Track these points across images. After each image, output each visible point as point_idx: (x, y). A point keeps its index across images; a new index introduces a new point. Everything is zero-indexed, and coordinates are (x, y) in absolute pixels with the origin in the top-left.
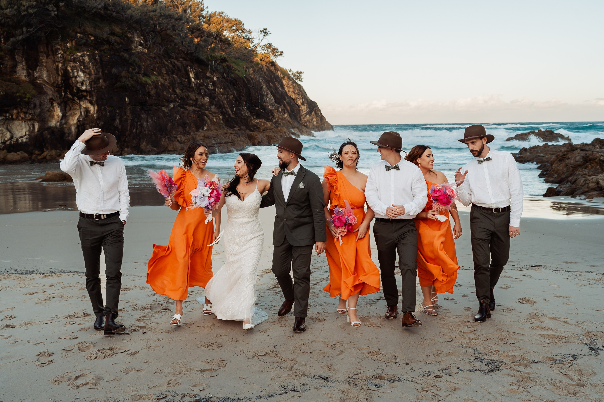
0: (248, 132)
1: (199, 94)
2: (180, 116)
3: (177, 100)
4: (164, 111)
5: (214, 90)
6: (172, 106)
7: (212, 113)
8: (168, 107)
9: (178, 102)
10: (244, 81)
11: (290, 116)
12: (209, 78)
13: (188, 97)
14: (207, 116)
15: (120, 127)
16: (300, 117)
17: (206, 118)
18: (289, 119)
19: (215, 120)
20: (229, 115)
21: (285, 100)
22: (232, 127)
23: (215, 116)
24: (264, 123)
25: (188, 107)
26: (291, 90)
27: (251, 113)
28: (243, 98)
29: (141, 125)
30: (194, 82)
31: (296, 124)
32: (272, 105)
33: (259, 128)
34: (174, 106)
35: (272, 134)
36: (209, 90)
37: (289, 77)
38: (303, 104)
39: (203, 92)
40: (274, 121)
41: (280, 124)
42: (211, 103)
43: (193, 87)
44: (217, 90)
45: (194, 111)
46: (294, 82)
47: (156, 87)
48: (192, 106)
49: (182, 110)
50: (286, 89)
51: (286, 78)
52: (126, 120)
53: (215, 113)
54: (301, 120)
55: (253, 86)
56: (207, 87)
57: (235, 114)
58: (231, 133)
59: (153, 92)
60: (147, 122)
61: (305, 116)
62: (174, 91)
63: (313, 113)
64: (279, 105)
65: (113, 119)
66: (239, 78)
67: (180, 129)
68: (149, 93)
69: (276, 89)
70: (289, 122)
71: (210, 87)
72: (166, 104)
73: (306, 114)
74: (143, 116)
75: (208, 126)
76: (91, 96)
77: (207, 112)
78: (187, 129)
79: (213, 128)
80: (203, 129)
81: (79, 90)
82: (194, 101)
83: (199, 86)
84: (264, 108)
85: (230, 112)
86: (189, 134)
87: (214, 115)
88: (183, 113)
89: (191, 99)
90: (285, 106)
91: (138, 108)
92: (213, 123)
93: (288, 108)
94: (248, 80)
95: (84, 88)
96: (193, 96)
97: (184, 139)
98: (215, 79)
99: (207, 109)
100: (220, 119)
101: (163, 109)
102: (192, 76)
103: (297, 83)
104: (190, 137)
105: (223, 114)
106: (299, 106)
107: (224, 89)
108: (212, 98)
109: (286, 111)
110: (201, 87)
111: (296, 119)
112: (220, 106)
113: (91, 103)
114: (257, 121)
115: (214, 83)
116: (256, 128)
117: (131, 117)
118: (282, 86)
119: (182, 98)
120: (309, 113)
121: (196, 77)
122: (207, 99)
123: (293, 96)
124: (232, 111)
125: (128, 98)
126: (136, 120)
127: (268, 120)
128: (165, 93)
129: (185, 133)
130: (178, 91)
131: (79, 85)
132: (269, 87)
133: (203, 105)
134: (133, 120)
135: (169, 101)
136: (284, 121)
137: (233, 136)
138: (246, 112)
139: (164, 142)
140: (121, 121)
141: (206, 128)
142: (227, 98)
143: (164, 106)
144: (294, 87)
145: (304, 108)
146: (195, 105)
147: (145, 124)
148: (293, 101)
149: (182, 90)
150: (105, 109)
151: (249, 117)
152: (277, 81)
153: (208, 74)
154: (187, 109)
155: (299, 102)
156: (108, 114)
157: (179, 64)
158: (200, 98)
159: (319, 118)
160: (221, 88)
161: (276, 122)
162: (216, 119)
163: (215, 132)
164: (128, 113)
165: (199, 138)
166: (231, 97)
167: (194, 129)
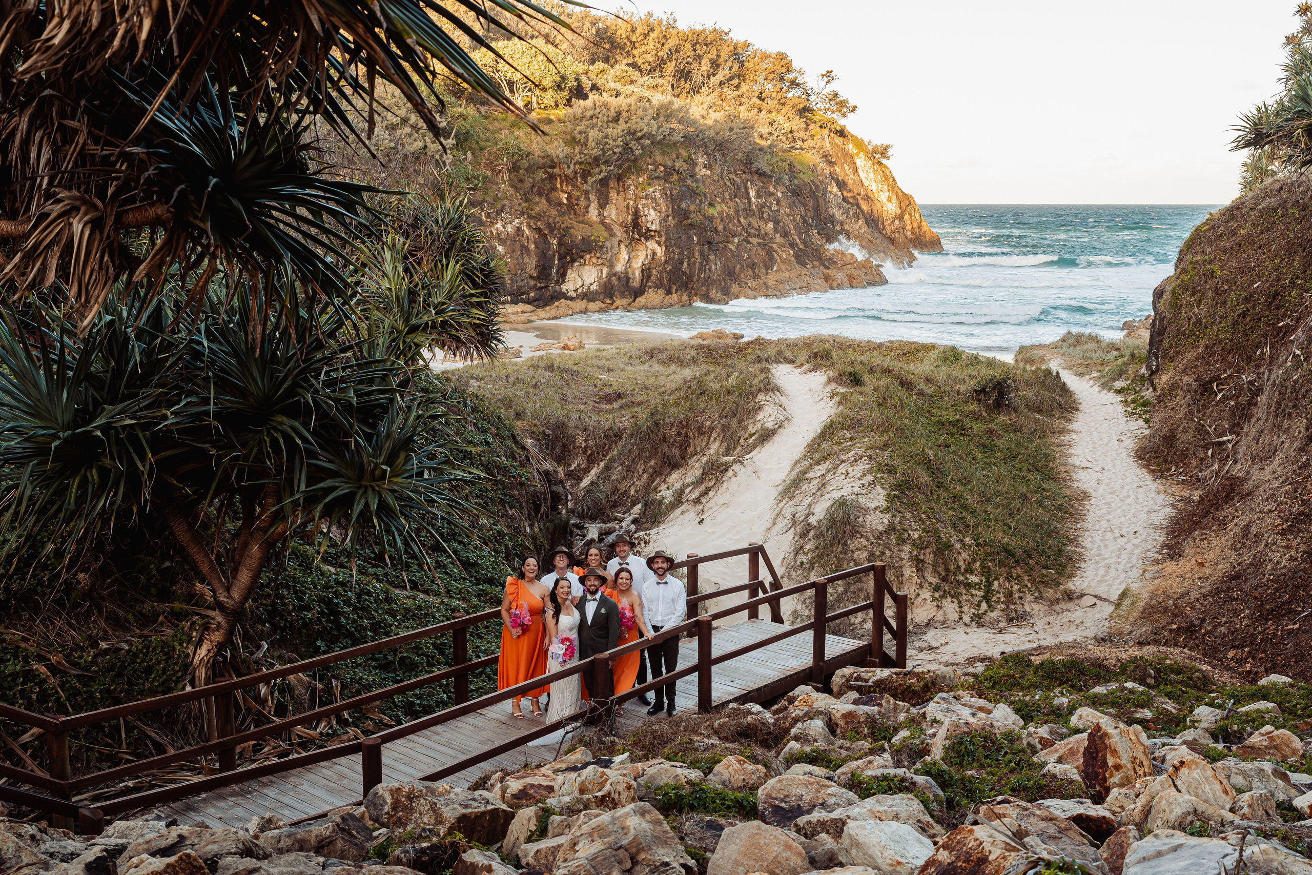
0: (824, 269)
1: (761, 218)
2: (747, 254)
3: (743, 233)
4: (730, 249)
5: (778, 211)
6: (736, 240)
7: (778, 245)
8: (734, 243)
10: (811, 187)
11: (867, 222)
12: (772, 194)
13: (751, 225)
14: (775, 250)
15: (688, 271)
16: (883, 224)
17: (774, 254)
18: (866, 230)
19: (784, 256)
20: (798, 246)
21: (859, 194)
22: (804, 265)
23: (785, 251)
25: (751, 239)
26: (870, 176)
27: (822, 237)
28: (810, 214)
29: (710, 269)
30: (755, 203)
31: (879, 241)
32: (839, 206)
33: (835, 263)
34: (739, 242)
35: (853, 271)
36: (772, 211)
37: (867, 156)
38: (889, 200)
39: (765, 215)
42: (776, 230)
43: (754, 211)
44: (781, 210)
45: (759, 245)
47: (722, 220)
49: (749, 244)
50: (861, 174)
51: (861, 155)
52: (695, 264)
53: (783, 245)
54: (884, 228)
55: (822, 194)
56: (770, 207)
57: (804, 243)
58: (805, 273)
59: (719, 226)
60: (715, 264)
61: (893, 222)
62: (738, 220)
64: (849, 206)
65: (681, 262)
66: (805, 184)
67: (750, 272)
68: (716, 229)
71: (775, 208)
72: (732, 239)
73: (894, 219)
74: (712, 257)
75: (778, 265)
76: (660, 236)
77: (773, 245)
78: (757, 271)
79: (783, 267)
80: (773, 270)
81: (648, 230)
82: (757, 229)
83: (761, 207)
84: (833, 221)
85: (799, 242)
86: (759, 277)
87: (782, 248)
88: (750, 248)
89: (754, 228)
90: (858, 206)
91: (706, 249)
92: (784, 261)
93: (864, 208)
94: (817, 186)
95: (653, 228)
96: (754, 222)
97: (754, 284)
98: (780, 195)
99: (773, 241)
100: (789, 254)
101: (730, 246)
102: (752, 193)
105: (792, 245)
107: (790, 207)
108: (776, 222)
109: (860, 216)
110: (763, 209)
111: (877, 227)
112: (785, 234)
113: (659, 244)
114: (829, 248)
115: (778, 202)
116: (831, 262)
117: (699, 260)
118: (855, 170)
121: (758, 196)
122: (771, 225)
123: (873, 187)
124: (801, 241)
125: (696, 237)
126: (704, 263)
128: (730, 225)
129: (756, 277)
130: (742, 221)
131: (649, 225)
133: (767, 235)
134: (701, 263)
137: (807, 277)
138: (817, 238)
140: (689, 265)
141: (776, 269)
142: (794, 220)
143: (730, 243)
145: (891, 208)
146: (758, 236)
147: (713, 267)
150: (673, 252)
151: (821, 246)
152: (846, 162)
153: (771, 189)
154: (752, 244)
155: (884, 198)
156: (676, 257)
157: (738, 180)
158: (763, 225)
160: (786, 207)
162: (785, 254)
163: (787, 275)
164: (697, 255)
165: (770, 283)
166: (798, 218)
167: (764, 271)
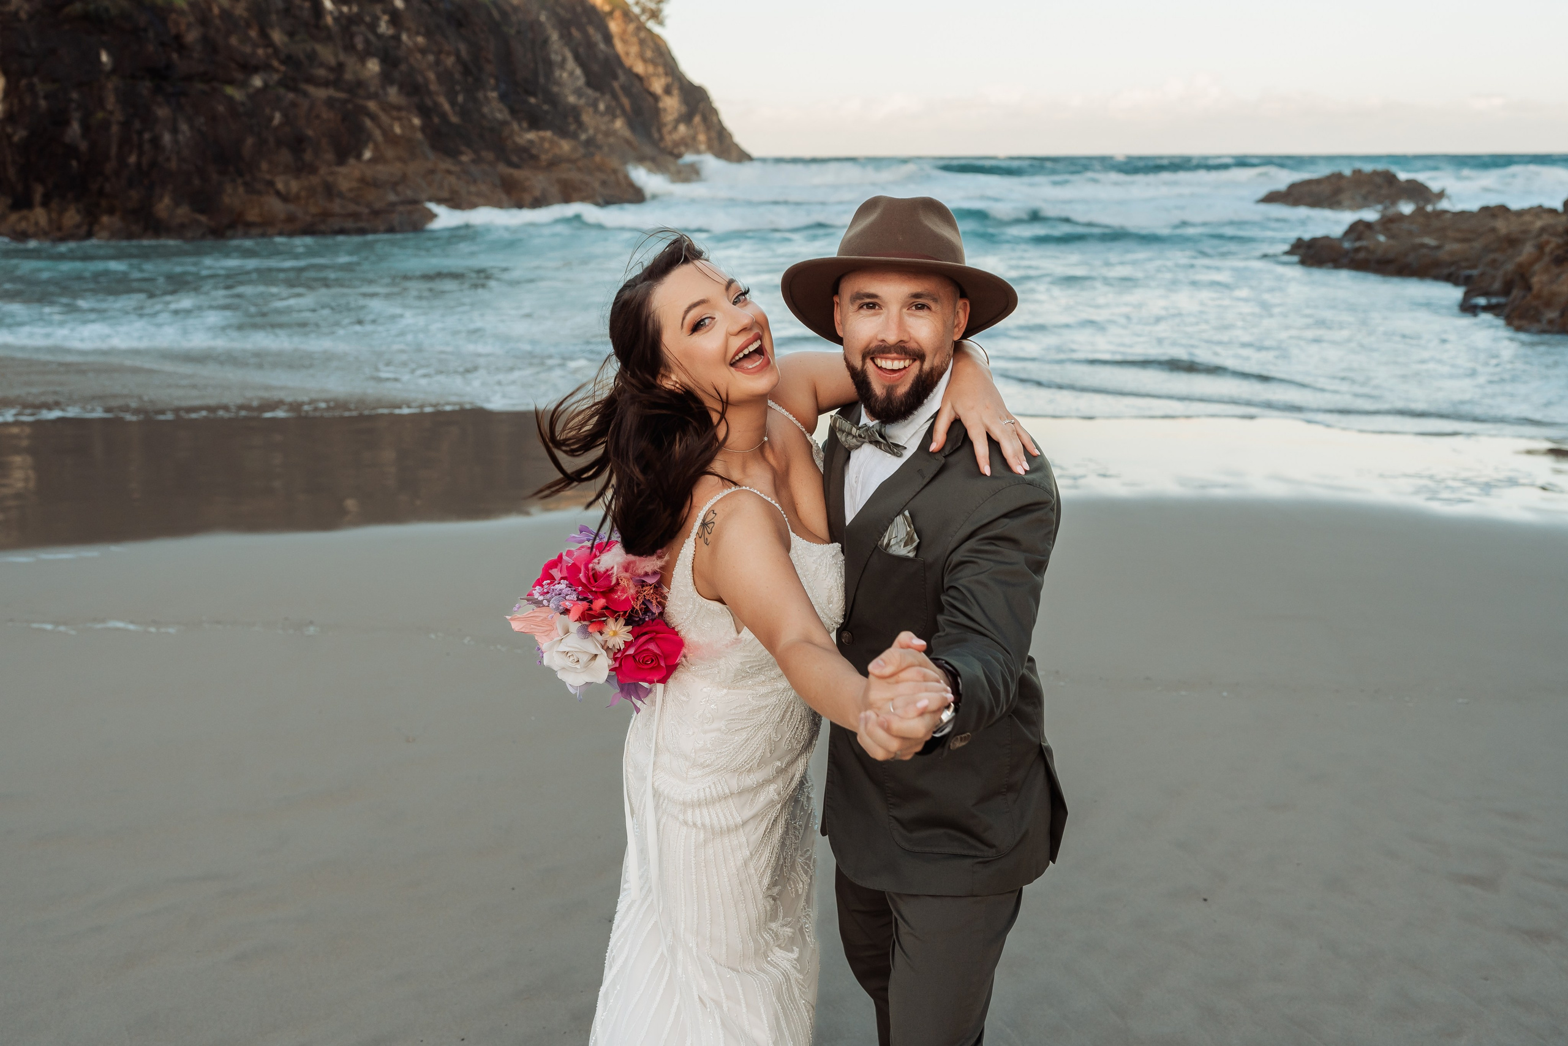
0: (503, 169)
1: (350, 48)
2: (285, 115)
3: (275, 63)
4: (230, 99)
5: (397, 38)
6: (257, 82)
7: (387, 107)
8: (243, 84)
9: (277, 71)
10: (490, 14)
11: (631, 124)
13: (312, 57)
14: (373, 118)
15: (83, 146)
16: (659, 130)
17: (368, 123)
18: (627, 133)
19: (398, 130)
20: (443, 116)
21: (615, 77)
22: (453, 154)
23: (399, 119)
24: (552, 142)
25: (311, 90)
26: (634, 49)
27: (513, 112)
28: (489, 68)
29: (156, 142)
30: (331, 13)
31: (648, 150)
32: (578, 92)
33: (534, 158)
34: (266, 86)
35: (574, 176)
36: (380, 37)
37: (627, 15)
38: (668, 91)
39: (359, 43)
40: (583, 137)
41: (599, 147)
42: (386, 78)
43: (327, 28)
44: (404, 37)
45: (330, 102)
46: (641, 27)
47: (204, 20)
48: (326, 84)
49: (291, 96)
50: (619, 46)
51: (617, 14)
52: (106, 125)
53: (399, 108)
54: (662, 138)
55: (519, 32)
56: (373, 26)
57: (464, 113)
58: (449, 172)
59: (192, 36)
60: (175, 131)
61: (675, 128)
62: (264, 34)
63: (697, 119)
64: (597, 95)
65: (61, 121)
66: (476, 4)
67: (285, 156)
68: (178, 41)
69: (590, 45)
70: (628, 142)
71: (384, 27)
72: (239, 76)
73: (678, 121)
74: (162, 112)
75: (376, 148)
77: (372, 105)
78: (308, 156)
79: (390, 153)
80: (359, 156)
82: (331, 69)
83: (347, 24)
84: (553, 100)
85: (447, 107)
86: (313, 170)
87: (395, 113)
88: (294, 104)
89: (322, 65)
90: (615, 97)
91: (145, 87)
92: (392, 140)
93: (626, 101)
94: (504, 14)
96: (327, 53)
97: (295, 186)
98: (399, 3)
99: (374, 96)
100: (412, 127)
101: (230, 90)
103: (649, 31)
104: (315, 180)
105: (425, 112)
106: (656, 98)
107: (428, 34)
108: (390, 59)
109: (618, 112)
110: (354, 29)
111: (648, 135)
112: (414, 89)
114: (531, 136)
115: (396, 18)
116: (527, 156)
117: (118, 116)
118: (608, 38)
119: (289, 60)
120: (687, 118)
122: (373, 66)
123: (639, 68)
124: (453, 103)
125: (110, 53)
126: (137, 125)
127: (563, 133)
128: (234, 41)
129: (301, 169)
130: (277, 36)
132: (566, 37)
133: (360, 84)
134: (126, 125)
135: (249, 68)
136: (612, 140)
137: (452, 179)
138: (494, 108)
139: (233, 196)
140: (86, 128)
141: (367, 155)
142: (438, 62)
143: (231, 82)
144: (642, 42)
145: (671, 105)
147: (167, 138)
148: (637, 83)
149: (291, 34)
150: (31, 88)
151: (504, 123)
152: (590, 22)
154: (305, 94)
155: (657, 86)
156: (43, 103)
158: (351, 62)
159: (713, 134)
160: (418, 33)
161: (590, 142)
162: (402, 127)
163: (396, 168)
164: (111, 101)
165: (344, 185)
166: (450, 61)
167: (329, 156)
